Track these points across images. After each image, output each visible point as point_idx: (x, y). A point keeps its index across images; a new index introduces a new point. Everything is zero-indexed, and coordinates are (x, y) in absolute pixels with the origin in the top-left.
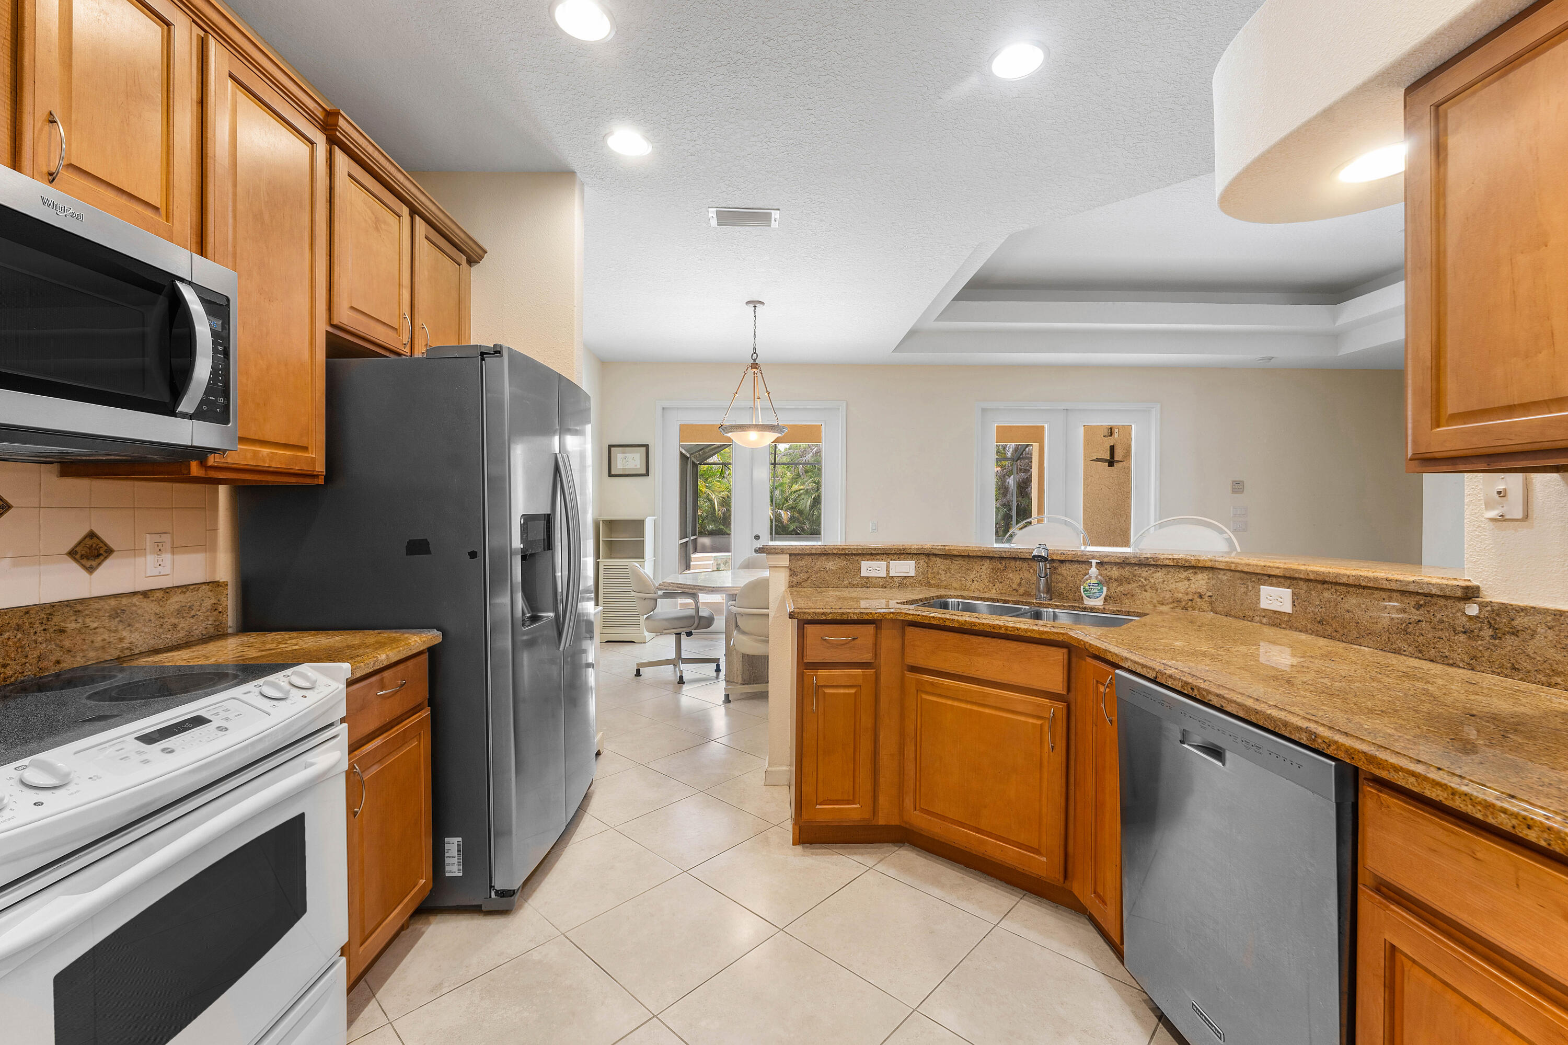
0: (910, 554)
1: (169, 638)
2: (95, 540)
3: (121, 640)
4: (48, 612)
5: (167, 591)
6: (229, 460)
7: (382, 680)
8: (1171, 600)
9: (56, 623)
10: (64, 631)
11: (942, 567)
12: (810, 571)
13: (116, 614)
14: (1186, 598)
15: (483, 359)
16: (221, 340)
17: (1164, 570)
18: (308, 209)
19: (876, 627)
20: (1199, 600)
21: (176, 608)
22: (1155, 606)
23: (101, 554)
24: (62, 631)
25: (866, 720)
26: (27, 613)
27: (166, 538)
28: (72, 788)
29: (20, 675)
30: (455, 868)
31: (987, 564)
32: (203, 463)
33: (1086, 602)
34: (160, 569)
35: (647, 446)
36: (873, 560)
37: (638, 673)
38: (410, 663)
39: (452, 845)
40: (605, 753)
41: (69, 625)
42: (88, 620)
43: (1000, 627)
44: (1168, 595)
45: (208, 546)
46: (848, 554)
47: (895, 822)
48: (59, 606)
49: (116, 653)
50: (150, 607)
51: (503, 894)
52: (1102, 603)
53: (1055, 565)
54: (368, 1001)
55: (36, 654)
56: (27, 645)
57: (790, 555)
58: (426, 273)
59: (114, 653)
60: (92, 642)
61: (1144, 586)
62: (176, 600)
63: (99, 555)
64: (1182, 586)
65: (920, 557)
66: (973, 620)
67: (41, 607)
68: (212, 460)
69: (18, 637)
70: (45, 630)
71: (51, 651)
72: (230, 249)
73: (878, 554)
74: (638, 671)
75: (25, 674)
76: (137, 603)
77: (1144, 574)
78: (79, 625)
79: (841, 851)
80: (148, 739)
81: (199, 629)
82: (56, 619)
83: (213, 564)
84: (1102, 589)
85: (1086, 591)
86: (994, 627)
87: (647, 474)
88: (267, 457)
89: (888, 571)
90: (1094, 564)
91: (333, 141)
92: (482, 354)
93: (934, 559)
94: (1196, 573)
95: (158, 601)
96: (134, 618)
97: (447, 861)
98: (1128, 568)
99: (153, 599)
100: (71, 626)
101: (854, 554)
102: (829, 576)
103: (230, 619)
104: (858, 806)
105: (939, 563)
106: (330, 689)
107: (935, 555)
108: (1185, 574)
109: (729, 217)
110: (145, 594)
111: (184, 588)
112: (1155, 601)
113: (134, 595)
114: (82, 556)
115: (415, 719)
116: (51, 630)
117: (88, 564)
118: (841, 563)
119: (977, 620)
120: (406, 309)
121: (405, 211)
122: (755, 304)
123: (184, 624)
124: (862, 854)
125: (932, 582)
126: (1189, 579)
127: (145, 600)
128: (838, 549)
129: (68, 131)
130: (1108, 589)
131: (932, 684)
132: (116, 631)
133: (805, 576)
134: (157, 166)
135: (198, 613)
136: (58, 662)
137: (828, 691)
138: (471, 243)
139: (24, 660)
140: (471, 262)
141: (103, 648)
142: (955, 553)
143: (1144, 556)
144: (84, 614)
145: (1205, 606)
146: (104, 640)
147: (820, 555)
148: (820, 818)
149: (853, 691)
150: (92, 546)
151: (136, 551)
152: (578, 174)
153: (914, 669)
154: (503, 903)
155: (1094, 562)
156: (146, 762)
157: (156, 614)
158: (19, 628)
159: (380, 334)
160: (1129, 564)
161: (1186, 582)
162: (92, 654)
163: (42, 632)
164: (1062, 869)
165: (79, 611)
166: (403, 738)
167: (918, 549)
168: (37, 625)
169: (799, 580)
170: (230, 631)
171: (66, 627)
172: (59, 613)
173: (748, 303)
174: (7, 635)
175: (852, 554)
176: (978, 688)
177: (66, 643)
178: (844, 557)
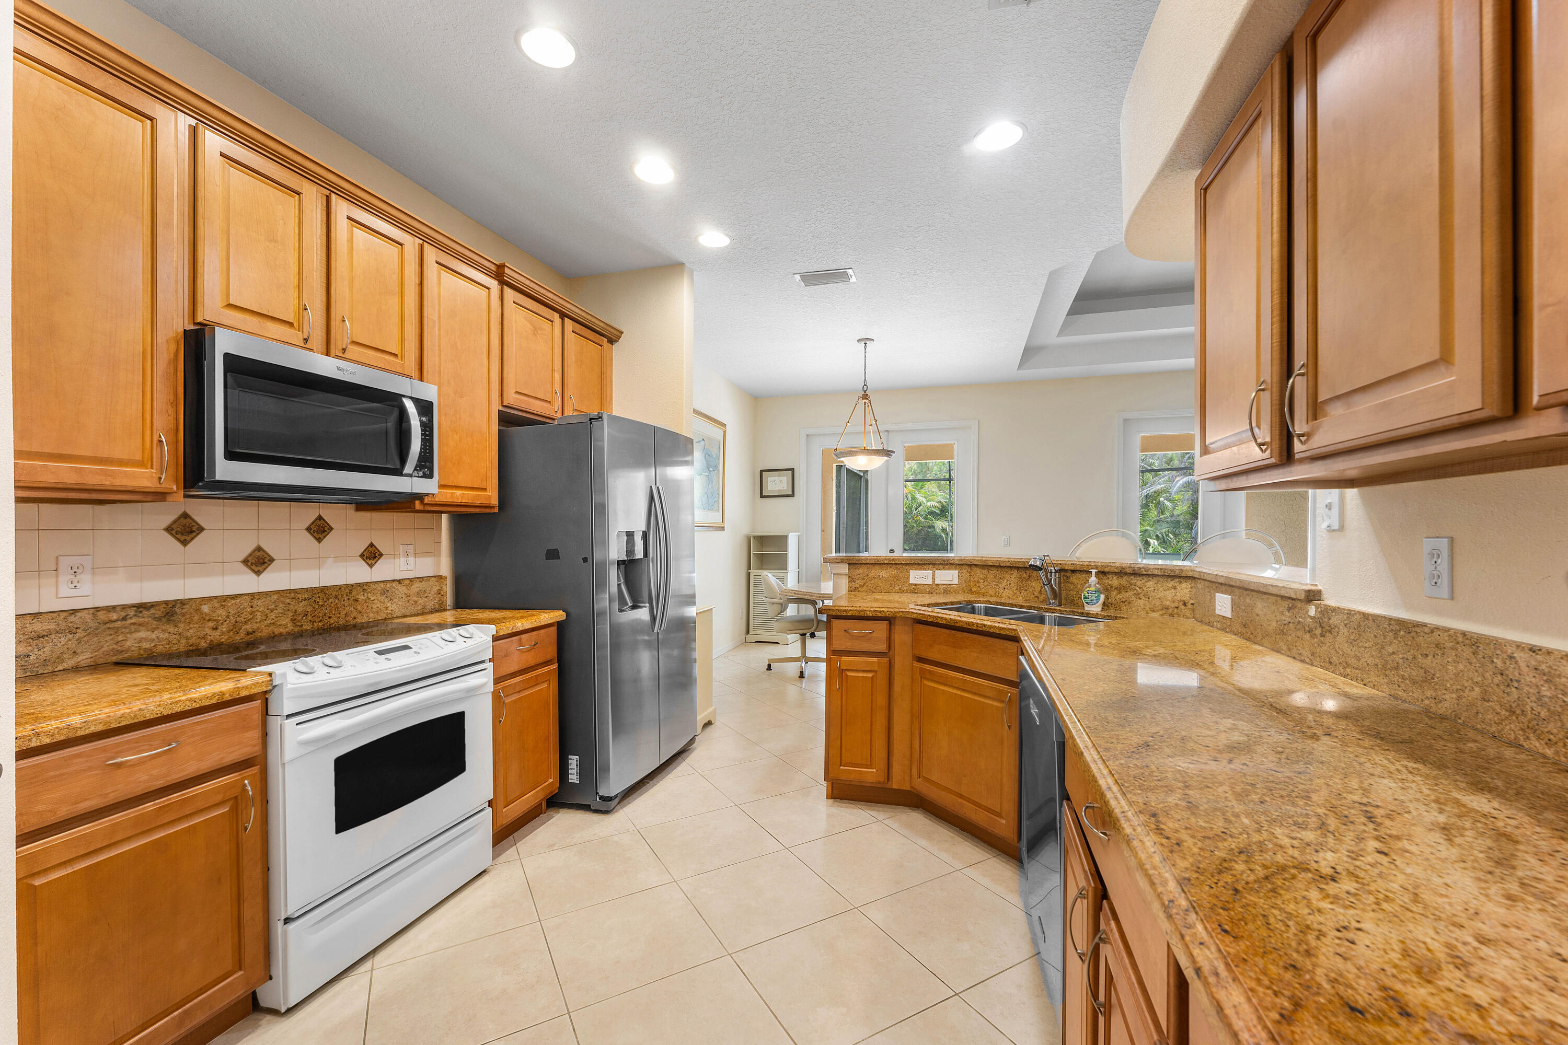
0: (953, 564)
1: (412, 609)
2: (373, 549)
3: (387, 608)
4: (350, 589)
5: (411, 580)
6: (437, 499)
7: (520, 640)
8: (1160, 608)
11: (981, 576)
12: (866, 578)
13: (384, 592)
14: (1173, 605)
15: (591, 423)
16: (427, 429)
17: (1155, 580)
18: (486, 332)
19: (890, 624)
20: (1183, 607)
21: (417, 591)
22: (1147, 613)
24: (357, 600)
25: (881, 700)
26: (340, 589)
27: (411, 547)
28: (342, 668)
29: (336, 624)
30: (575, 777)
31: (1015, 573)
32: (422, 501)
33: (1086, 608)
34: (408, 565)
35: (792, 470)
36: (921, 569)
37: (769, 668)
38: (542, 631)
39: (573, 760)
40: (717, 723)
42: (369, 595)
43: (973, 624)
44: (1158, 603)
45: (436, 553)
46: (898, 564)
47: (906, 787)
48: (355, 586)
49: (384, 616)
50: (401, 590)
51: (605, 799)
52: (1100, 609)
53: (1068, 574)
54: (512, 846)
55: (344, 612)
56: (340, 608)
57: (849, 564)
58: (573, 357)
59: (383, 616)
60: (372, 608)
61: (1139, 594)
62: (417, 586)
63: (375, 557)
64: (1170, 594)
65: (964, 567)
66: (957, 618)
67: (347, 586)
68: (426, 500)
69: (336, 602)
70: (348, 599)
71: (351, 611)
72: (437, 368)
73: (924, 564)
74: (769, 666)
75: (339, 623)
76: (396, 587)
77: (1139, 583)
78: (365, 598)
79: (862, 807)
80: (380, 653)
81: (430, 605)
82: (354, 593)
83: (438, 565)
84: (1099, 596)
85: (1085, 598)
86: (969, 623)
87: (793, 495)
88: (458, 496)
89: (934, 579)
90: (1093, 574)
91: (503, 282)
92: (591, 419)
93: (974, 569)
94: (1181, 582)
95: (407, 586)
96: (394, 596)
97: (570, 771)
98: (1125, 577)
99: (404, 585)
100: (361, 598)
101: (904, 564)
102: (882, 582)
103: (449, 600)
104: (875, 770)
105: (979, 573)
106: (482, 640)
107: (976, 565)
108: (1171, 583)
109: (812, 278)
110: (399, 581)
111: (421, 579)
112: (1147, 608)
113: (394, 582)
114: (367, 558)
115: (546, 669)
116: (351, 599)
117: (370, 562)
118: (892, 571)
119: (959, 618)
120: (558, 387)
121: (556, 316)
122: (865, 341)
123: (421, 601)
124: (878, 811)
125: (974, 589)
126: (1175, 588)
127: (400, 585)
128: (889, 559)
129: (351, 324)
130: (1107, 598)
131: (930, 672)
132: (384, 603)
133: (861, 582)
134: (395, 331)
135: (429, 595)
136: (355, 618)
137: (849, 674)
138: (609, 329)
139: (337, 616)
140: (611, 341)
141: (377, 612)
142: (990, 563)
143: (1138, 566)
144: (368, 591)
145: (1188, 613)
146: (378, 607)
147: (874, 564)
148: (843, 777)
149: (870, 675)
150: (372, 552)
151: (395, 555)
152: (687, 264)
153: (920, 660)
154: (603, 806)
155: (1094, 571)
156: (377, 663)
157: (406, 594)
158: (336, 597)
159: (538, 407)
160: (1126, 574)
161: (1173, 591)
162: (371, 615)
164: (1016, 830)
165: (365, 590)
166: (536, 681)
167: (960, 560)
168: (345, 596)
169: (857, 586)
170: (448, 608)
171: (359, 599)
172: (356, 590)
173: (859, 341)
174: (330, 601)
175: (901, 564)
176: (960, 675)
177: (359, 608)
178: (894, 566)
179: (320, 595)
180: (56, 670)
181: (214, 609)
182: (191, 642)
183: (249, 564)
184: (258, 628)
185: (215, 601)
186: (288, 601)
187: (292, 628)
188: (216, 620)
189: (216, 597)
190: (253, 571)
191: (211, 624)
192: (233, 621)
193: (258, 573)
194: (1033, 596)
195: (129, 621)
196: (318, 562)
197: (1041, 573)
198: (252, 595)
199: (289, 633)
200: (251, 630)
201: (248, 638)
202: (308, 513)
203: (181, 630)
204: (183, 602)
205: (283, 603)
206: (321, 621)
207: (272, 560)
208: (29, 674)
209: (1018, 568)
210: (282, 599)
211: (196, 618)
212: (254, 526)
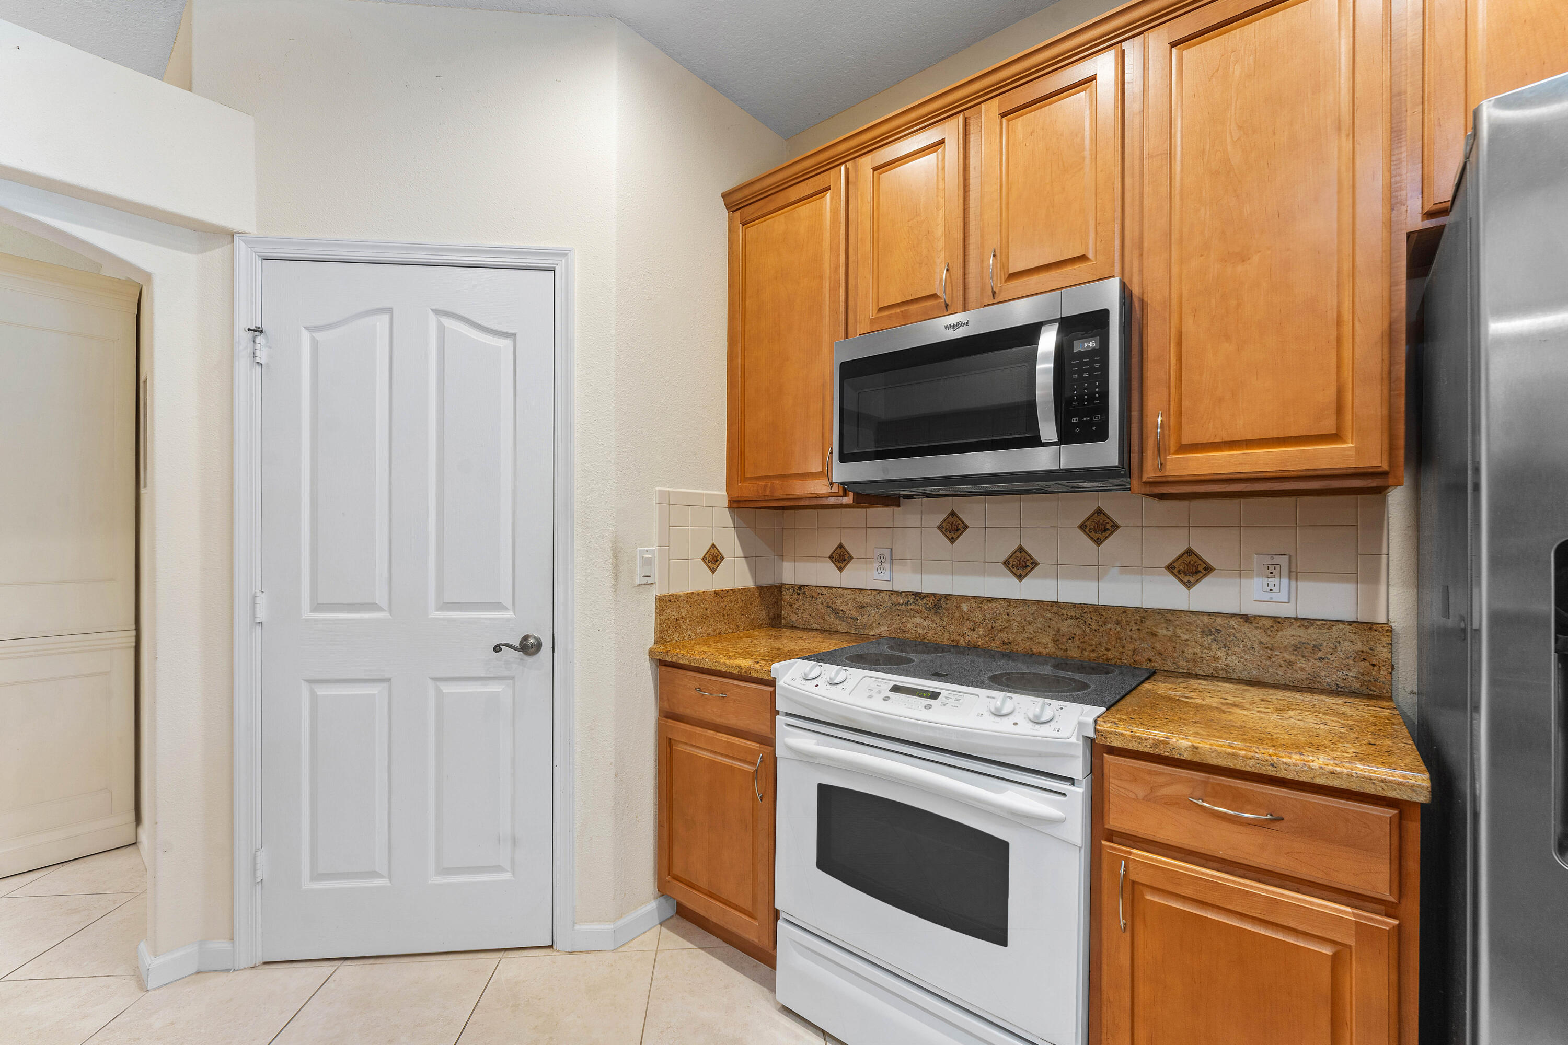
2: (1193, 557)
3: (1216, 659)
4: (1142, 615)
5: (1278, 621)
9: (1148, 626)
10: (1156, 635)
13: (1208, 632)
21: (1293, 643)
23: (1200, 571)
24: (1154, 635)
26: (1125, 612)
27: (1281, 560)
29: (1118, 660)
34: (1271, 594)
41: (1160, 631)
42: (1178, 631)
45: (1360, 575)
48: (1151, 611)
50: (1254, 635)
55: (1131, 647)
56: (1124, 638)
60: (1183, 652)
62: (1292, 633)
63: (1197, 572)
67: (1137, 610)
69: (1117, 630)
70: (1139, 629)
71: (1144, 648)
75: (1123, 661)
76: (1236, 626)
78: (1170, 633)
81: (1333, 677)
82: (1148, 623)
83: (1371, 601)
95: (1265, 629)
96: (1231, 641)
99: (1257, 625)
100: (1162, 632)
110: (1246, 618)
113: (1231, 617)
114: (1179, 571)
116: (1144, 631)
117: (1186, 579)
123: (1305, 666)
127: (1247, 625)
132: (1209, 649)
135: (1329, 656)
136: (1150, 660)
139: (1121, 650)
141: (1195, 661)
144: (1174, 624)
146: (1195, 654)
150: (1190, 563)
157: (1261, 643)
158: (1118, 623)
162: (1183, 664)
163: (1136, 631)
165: (1170, 621)
168: (1132, 623)
171: (1157, 632)
172: (1151, 618)
174: (1109, 626)
177: (1158, 646)
179: (1093, 615)
180: (870, 634)
181: (972, 610)
182: (953, 637)
183: (1010, 566)
184: (1014, 640)
185: (973, 601)
186: (1049, 615)
187: (1053, 650)
188: (973, 621)
189: (974, 597)
190: (1015, 574)
191: (968, 624)
192: (989, 626)
193: (1020, 578)
195: (910, 607)
196: (1097, 572)
198: (1008, 601)
199: (1049, 656)
200: (1006, 640)
201: (1003, 648)
202: (1084, 506)
203: (945, 624)
204: (947, 597)
205: (1044, 617)
206: (1093, 651)
207: (1035, 564)
208: (857, 632)
210: (1041, 611)
211: (957, 614)
212: (1016, 523)
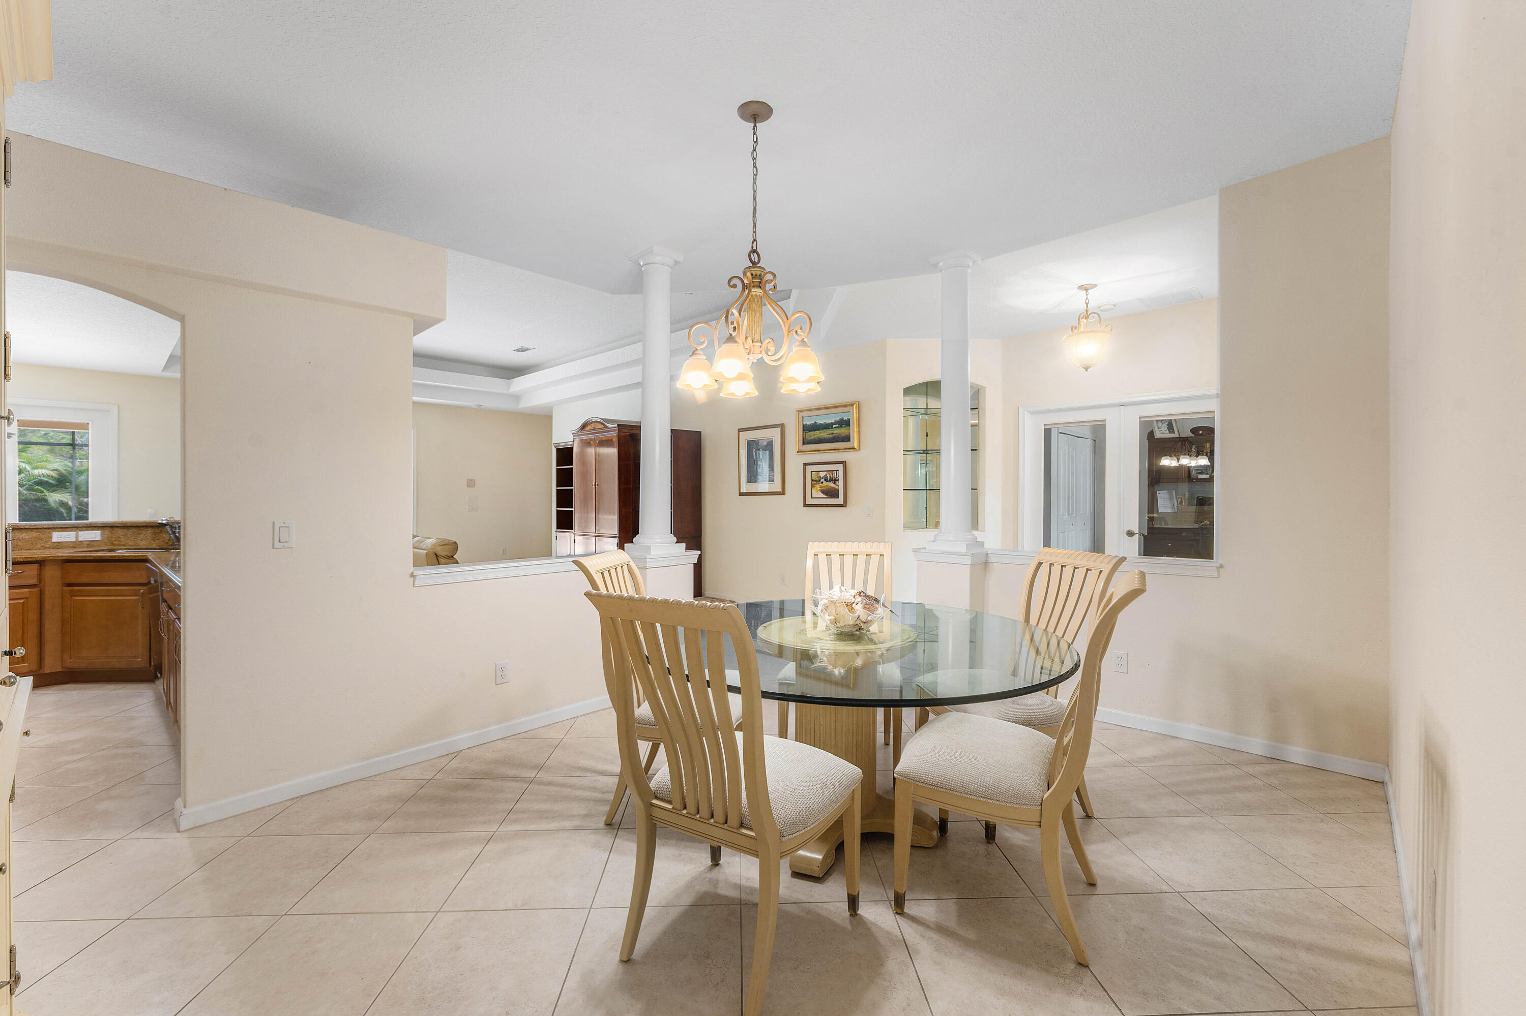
0: (94, 527)
11: (122, 534)
19: (40, 566)
31: (150, 531)
36: (64, 531)
46: (40, 529)
47: (57, 670)
65: (103, 528)
73: (65, 528)
89: (76, 537)
93: (113, 529)
101: (46, 528)
104: (27, 664)
105: (120, 532)
107: (116, 526)
118: (35, 533)
125: (115, 543)
128: (29, 525)
131: (81, 590)
142: (130, 525)
149: (22, 601)
153: (69, 585)
167: (102, 524)
175: (44, 528)
176: (106, 588)
178: (35, 530)
194: (164, 543)
197: (168, 527)
209: (152, 527)
